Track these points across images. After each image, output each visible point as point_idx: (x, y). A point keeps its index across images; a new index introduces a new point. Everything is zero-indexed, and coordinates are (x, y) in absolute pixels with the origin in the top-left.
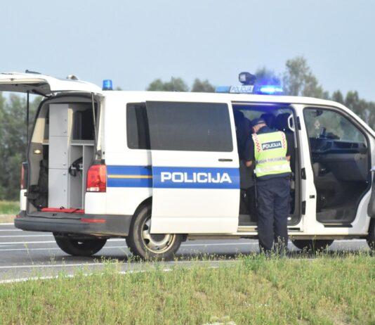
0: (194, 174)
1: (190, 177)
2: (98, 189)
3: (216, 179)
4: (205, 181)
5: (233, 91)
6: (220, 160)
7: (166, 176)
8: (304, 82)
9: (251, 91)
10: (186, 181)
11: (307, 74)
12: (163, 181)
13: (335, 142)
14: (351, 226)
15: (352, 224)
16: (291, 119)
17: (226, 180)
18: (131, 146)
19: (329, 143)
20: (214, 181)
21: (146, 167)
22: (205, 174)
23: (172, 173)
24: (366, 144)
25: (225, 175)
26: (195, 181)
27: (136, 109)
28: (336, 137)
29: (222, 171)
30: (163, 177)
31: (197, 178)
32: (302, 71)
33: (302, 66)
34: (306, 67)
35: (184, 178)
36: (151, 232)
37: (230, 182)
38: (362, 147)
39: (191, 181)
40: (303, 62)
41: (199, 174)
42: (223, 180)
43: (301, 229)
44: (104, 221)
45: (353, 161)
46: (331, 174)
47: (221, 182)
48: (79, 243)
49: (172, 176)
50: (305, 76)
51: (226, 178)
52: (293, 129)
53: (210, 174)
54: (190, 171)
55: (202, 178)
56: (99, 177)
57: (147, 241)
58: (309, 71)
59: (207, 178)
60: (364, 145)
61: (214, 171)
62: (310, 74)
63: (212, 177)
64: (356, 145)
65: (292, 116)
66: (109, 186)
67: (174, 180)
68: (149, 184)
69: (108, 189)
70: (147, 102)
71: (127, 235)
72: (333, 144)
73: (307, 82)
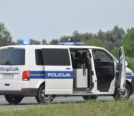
0: (59, 74)
1: (57, 75)
2: (27, 79)
3: (65, 75)
4: (62, 76)
5: (66, 44)
6: (67, 69)
7: (49, 74)
8: (4, 34)
9: (73, 44)
10: (56, 76)
11: (5, 30)
12: (48, 76)
13: (101, 62)
14: (108, 91)
15: (109, 90)
16: (88, 54)
17: (68, 76)
18: (37, 64)
19: (98, 62)
20: (65, 76)
21: (42, 72)
22: (62, 74)
23: (51, 73)
24: (113, 62)
25: (68, 74)
26: (59, 76)
27: (38, 51)
28: (100, 60)
29: (67, 72)
30: (49, 75)
31: (59, 75)
32: (3, 29)
33: (2, 27)
34: (4, 27)
35: (55, 75)
36: (45, 94)
37: (70, 76)
38: (111, 63)
39: (57, 76)
40: (3, 25)
41: (60, 74)
42: (68, 75)
43: (92, 93)
44: (29, 90)
45: (108, 68)
46: (99, 73)
47: (67, 76)
48: (13, 99)
49: (51, 75)
50: (4, 32)
51: (69, 75)
52: (89, 58)
53: (63, 74)
54: (57, 72)
55: (61, 75)
56: (27, 75)
57: (43, 97)
58: (6, 29)
59: (63, 75)
60: (112, 63)
61: (65, 73)
62: (7, 30)
63: (64, 75)
64: (109, 63)
65: (88, 53)
66: (31, 78)
67: (52, 76)
68: (44, 77)
69: (30, 79)
70: (42, 49)
71: (36, 95)
72: (100, 63)
73: (5, 34)
